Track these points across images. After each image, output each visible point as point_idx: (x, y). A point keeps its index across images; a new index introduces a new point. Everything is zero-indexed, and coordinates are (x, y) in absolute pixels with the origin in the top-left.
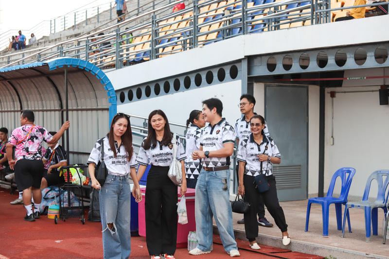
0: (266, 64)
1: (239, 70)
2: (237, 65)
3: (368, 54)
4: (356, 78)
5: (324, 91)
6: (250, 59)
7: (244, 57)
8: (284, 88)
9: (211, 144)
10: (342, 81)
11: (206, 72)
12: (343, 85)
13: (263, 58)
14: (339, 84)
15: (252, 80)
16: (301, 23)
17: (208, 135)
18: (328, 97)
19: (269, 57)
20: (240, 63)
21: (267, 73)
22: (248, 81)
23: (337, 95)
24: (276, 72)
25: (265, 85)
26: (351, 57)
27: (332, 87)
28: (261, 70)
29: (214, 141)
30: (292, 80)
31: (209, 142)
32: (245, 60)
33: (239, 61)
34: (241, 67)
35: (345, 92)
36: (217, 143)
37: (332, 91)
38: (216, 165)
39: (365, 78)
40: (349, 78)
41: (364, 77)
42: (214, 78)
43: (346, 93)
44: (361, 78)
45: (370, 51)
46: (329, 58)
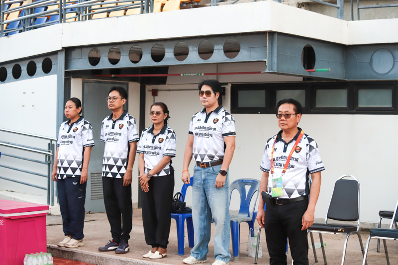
0: (88, 57)
1: (53, 63)
2: (52, 58)
3: (215, 48)
4: (192, 75)
5: (145, 89)
6: (68, 51)
7: (61, 49)
8: (103, 84)
9: (206, 135)
10: (166, 77)
11: (13, 65)
12: (167, 82)
13: (84, 50)
14: (163, 81)
15: (69, 75)
16: (106, 14)
17: (202, 124)
18: (149, 95)
19: (91, 49)
20: (55, 56)
21: (89, 67)
22: (65, 76)
23: (160, 93)
24: (99, 67)
25: (83, 80)
26: (193, 50)
27: (153, 84)
28: (81, 64)
29: (211, 132)
30: (113, 76)
31: (204, 132)
32: (62, 52)
33: (55, 53)
34: (57, 60)
35: (169, 90)
36: (215, 134)
37: (153, 88)
38: (212, 160)
39: (203, 74)
40: (183, 74)
41: (201, 74)
42: (22, 72)
43: (171, 92)
44: (198, 75)
45: (218, 44)
46: (166, 51)
